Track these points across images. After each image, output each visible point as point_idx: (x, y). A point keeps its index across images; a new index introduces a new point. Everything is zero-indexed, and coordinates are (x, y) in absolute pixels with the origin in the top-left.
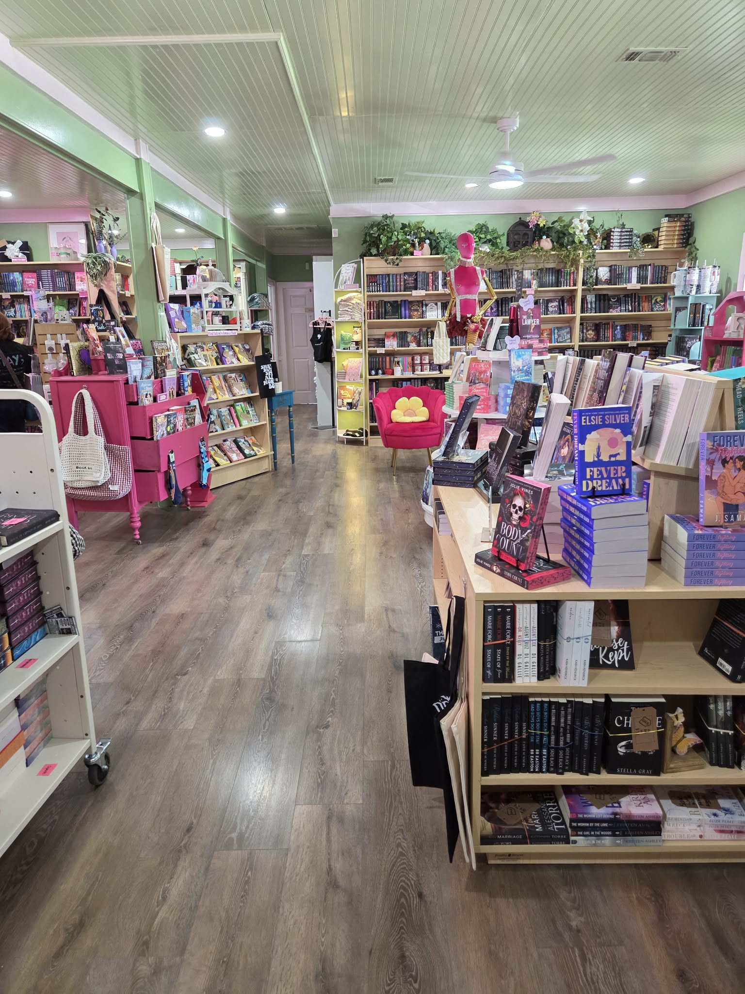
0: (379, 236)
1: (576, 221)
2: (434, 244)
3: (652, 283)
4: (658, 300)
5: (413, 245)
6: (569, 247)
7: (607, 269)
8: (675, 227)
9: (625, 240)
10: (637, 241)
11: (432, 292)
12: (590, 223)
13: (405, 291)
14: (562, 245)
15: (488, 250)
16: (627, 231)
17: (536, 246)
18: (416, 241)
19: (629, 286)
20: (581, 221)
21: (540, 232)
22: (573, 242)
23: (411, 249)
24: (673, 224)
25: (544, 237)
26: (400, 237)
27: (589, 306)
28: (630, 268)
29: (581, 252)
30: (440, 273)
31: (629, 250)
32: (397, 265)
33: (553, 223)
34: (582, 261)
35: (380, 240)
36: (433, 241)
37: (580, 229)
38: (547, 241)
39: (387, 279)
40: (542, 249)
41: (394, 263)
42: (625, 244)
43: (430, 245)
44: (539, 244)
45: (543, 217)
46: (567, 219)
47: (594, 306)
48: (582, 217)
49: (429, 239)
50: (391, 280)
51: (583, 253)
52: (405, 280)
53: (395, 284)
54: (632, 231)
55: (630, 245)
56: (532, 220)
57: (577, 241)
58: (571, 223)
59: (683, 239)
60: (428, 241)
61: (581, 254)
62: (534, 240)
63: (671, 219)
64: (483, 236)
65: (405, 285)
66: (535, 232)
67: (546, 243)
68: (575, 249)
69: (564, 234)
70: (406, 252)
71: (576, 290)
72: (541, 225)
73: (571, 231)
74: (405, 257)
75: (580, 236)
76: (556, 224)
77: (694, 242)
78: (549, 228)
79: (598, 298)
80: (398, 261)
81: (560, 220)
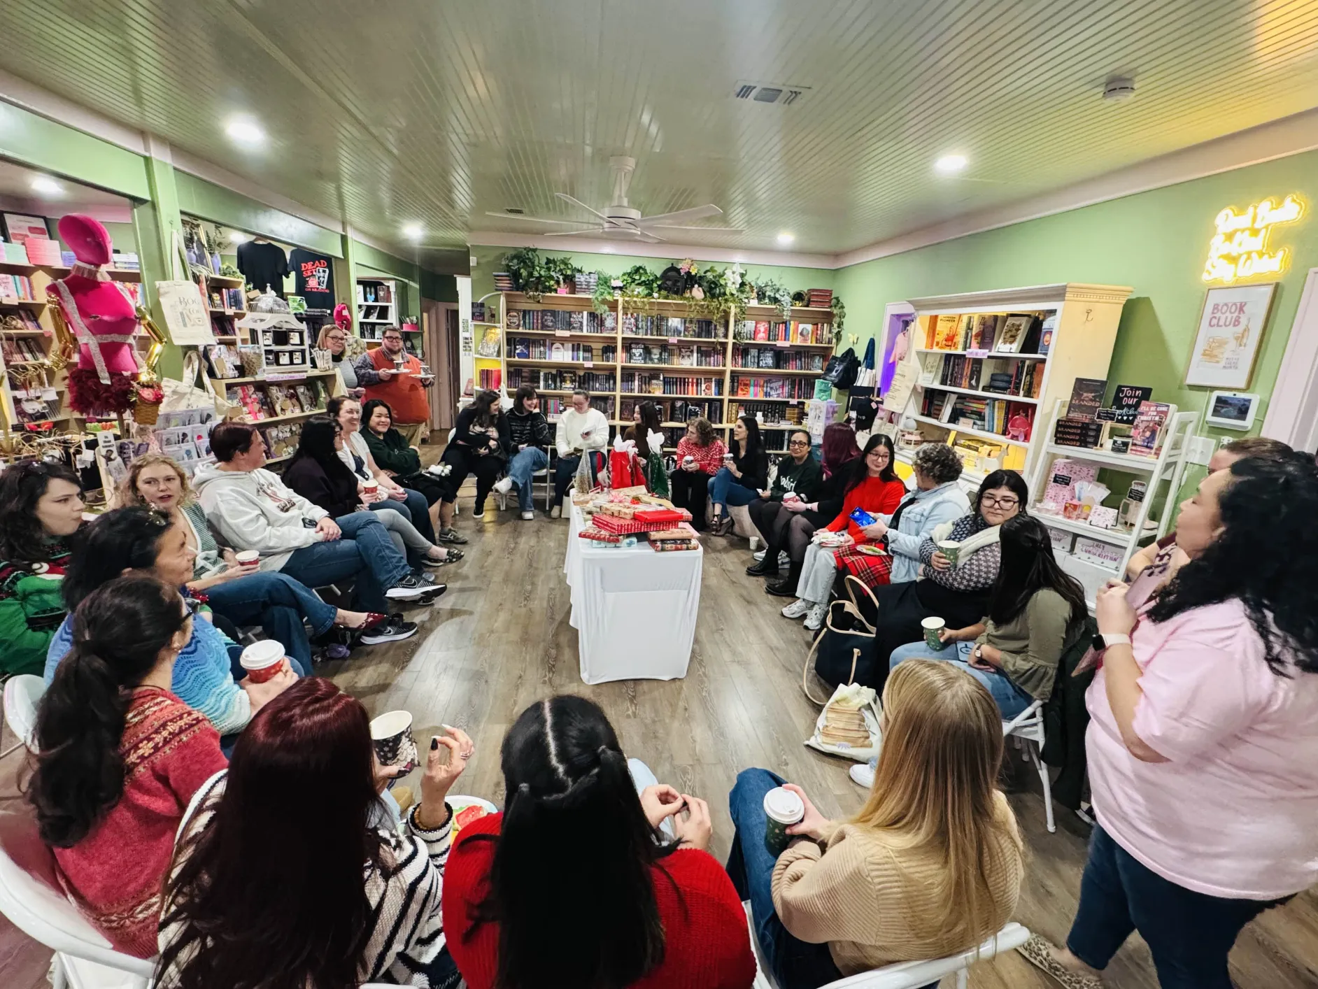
0: (519, 269)
1: (728, 273)
5: (558, 282)
12: (742, 275)
13: (542, 329)
14: (713, 296)
17: (687, 295)
20: (734, 273)
21: (691, 280)
22: (725, 294)
23: (556, 287)
25: (696, 286)
26: (542, 273)
33: (705, 272)
35: (521, 274)
37: (731, 283)
40: (693, 298)
45: (695, 265)
46: (719, 270)
48: (734, 269)
56: (683, 267)
57: (728, 293)
58: (724, 274)
64: (637, 277)
65: (542, 323)
66: (686, 280)
67: (698, 293)
68: (726, 301)
69: (716, 285)
71: (726, 343)
72: (693, 273)
73: (722, 282)
75: (732, 288)
76: (708, 274)
78: (701, 277)
81: (712, 270)
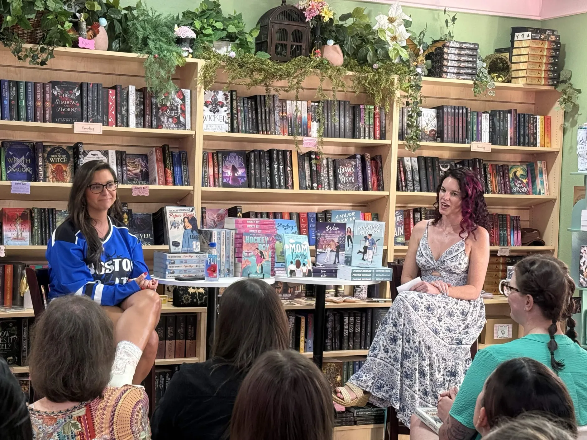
2: (118, 28)
3: (515, 144)
4: (518, 174)
5: (76, 26)
6: (376, 66)
7: (432, 113)
8: (542, 49)
9: (466, 64)
10: (482, 66)
11: (114, 128)
13: (54, 121)
15: (233, 54)
16: (468, 49)
18: (82, 17)
19: (475, 147)
20: (391, 20)
24: (539, 45)
25: (331, 42)
27: (410, 178)
28: (479, 114)
29: (396, 77)
30: (132, 89)
31: (471, 82)
32: (43, 63)
34: (398, 93)
36: (117, 25)
38: (335, 49)
39: (14, 92)
41: (34, 58)
42: (466, 71)
43: (110, 29)
44: (322, 53)
47: (417, 178)
49: (105, 16)
50: (22, 95)
51: (400, 80)
52: (54, 98)
53: (31, 103)
54: (475, 50)
55: (474, 74)
59: (553, 71)
60: (103, 22)
61: (396, 81)
62: (313, 45)
63: (536, 36)
65: (54, 108)
66: (314, 31)
70: (63, 40)
72: (326, 19)
74: (61, 49)
76: (350, 21)
77: (570, 79)
79: (423, 164)
80: (44, 56)
